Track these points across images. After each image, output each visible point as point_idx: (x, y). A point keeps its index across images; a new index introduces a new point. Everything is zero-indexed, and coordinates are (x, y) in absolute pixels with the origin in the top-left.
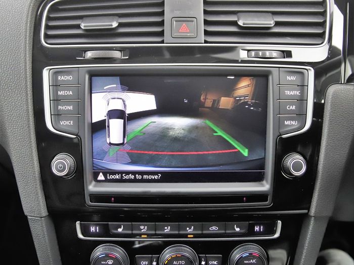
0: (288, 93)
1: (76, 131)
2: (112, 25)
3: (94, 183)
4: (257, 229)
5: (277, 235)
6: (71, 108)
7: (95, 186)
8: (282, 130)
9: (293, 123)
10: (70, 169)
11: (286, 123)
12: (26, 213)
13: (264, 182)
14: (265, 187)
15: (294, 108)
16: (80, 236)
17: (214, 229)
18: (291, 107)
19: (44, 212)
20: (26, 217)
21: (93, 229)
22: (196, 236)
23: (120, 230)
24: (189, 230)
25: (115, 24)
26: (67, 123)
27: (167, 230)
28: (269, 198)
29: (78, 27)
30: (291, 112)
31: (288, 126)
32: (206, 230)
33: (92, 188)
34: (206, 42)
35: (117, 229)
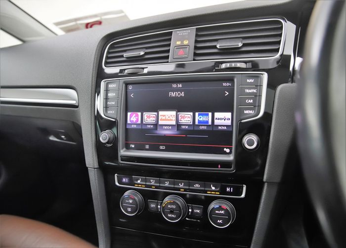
0: (247, 91)
1: (115, 117)
3: (125, 149)
4: (228, 189)
5: (243, 196)
6: (113, 103)
7: (124, 151)
8: (242, 117)
9: (251, 112)
10: (109, 139)
11: (245, 112)
12: (87, 166)
13: (231, 155)
14: (231, 158)
15: (252, 101)
16: (117, 184)
17: (197, 186)
18: (249, 101)
19: (96, 165)
20: (87, 168)
21: (124, 180)
22: (185, 190)
23: (139, 181)
24: (181, 186)
25: (142, 53)
26: (111, 112)
27: (167, 184)
28: (233, 166)
30: (250, 104)
31: (247, 114)
32: (192, 186)
33: (123, 152)
34: (194, 60)
35: (137, 180)
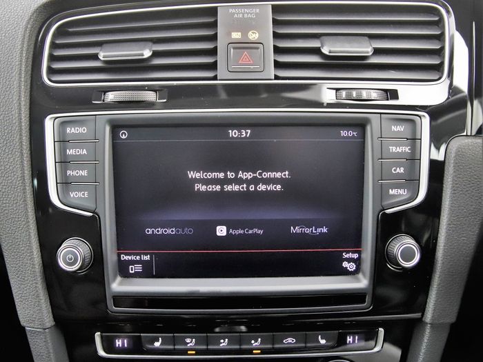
0: (393, 149)
1: (92, 206)
2: (143, 55)
3: (119, 279)
4: (349, 339)
5: (377, 348)
6: (84, 173)
7: (121, 284)
8: (385, 203)
9: (401, 192)
10: (84, 260)
11: (391, 192)
12: (23, 323)
13: (360, 276)
14: (361, 283)
15: (402, 170)
16: (102, 353)
17: (290, 341)
18: (398, 170)
19: (49, 321)
20: (23, 329)
21: (118, 343)
22: (264, 351)
23: (157, 344)
24: (255, 344)
25: (147, 53)
26: (80, 194)
27: (224, 344)
28: (368, 299)
29: (95, 57)
30: (398, 176)
31: (394, 196)
32: (278, 343)
33: (118, 286)
34: (277, 78)
35: (152, 343)
